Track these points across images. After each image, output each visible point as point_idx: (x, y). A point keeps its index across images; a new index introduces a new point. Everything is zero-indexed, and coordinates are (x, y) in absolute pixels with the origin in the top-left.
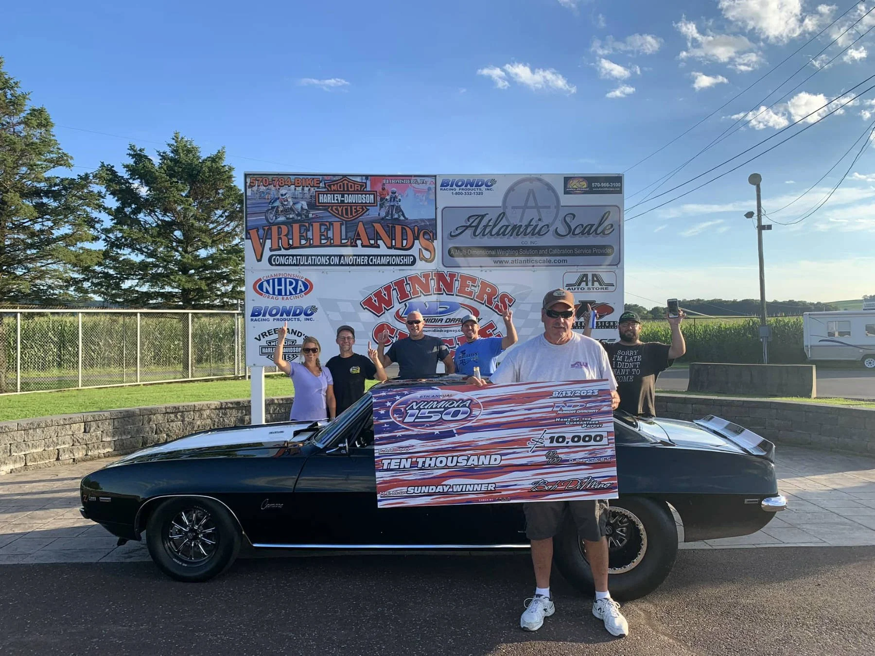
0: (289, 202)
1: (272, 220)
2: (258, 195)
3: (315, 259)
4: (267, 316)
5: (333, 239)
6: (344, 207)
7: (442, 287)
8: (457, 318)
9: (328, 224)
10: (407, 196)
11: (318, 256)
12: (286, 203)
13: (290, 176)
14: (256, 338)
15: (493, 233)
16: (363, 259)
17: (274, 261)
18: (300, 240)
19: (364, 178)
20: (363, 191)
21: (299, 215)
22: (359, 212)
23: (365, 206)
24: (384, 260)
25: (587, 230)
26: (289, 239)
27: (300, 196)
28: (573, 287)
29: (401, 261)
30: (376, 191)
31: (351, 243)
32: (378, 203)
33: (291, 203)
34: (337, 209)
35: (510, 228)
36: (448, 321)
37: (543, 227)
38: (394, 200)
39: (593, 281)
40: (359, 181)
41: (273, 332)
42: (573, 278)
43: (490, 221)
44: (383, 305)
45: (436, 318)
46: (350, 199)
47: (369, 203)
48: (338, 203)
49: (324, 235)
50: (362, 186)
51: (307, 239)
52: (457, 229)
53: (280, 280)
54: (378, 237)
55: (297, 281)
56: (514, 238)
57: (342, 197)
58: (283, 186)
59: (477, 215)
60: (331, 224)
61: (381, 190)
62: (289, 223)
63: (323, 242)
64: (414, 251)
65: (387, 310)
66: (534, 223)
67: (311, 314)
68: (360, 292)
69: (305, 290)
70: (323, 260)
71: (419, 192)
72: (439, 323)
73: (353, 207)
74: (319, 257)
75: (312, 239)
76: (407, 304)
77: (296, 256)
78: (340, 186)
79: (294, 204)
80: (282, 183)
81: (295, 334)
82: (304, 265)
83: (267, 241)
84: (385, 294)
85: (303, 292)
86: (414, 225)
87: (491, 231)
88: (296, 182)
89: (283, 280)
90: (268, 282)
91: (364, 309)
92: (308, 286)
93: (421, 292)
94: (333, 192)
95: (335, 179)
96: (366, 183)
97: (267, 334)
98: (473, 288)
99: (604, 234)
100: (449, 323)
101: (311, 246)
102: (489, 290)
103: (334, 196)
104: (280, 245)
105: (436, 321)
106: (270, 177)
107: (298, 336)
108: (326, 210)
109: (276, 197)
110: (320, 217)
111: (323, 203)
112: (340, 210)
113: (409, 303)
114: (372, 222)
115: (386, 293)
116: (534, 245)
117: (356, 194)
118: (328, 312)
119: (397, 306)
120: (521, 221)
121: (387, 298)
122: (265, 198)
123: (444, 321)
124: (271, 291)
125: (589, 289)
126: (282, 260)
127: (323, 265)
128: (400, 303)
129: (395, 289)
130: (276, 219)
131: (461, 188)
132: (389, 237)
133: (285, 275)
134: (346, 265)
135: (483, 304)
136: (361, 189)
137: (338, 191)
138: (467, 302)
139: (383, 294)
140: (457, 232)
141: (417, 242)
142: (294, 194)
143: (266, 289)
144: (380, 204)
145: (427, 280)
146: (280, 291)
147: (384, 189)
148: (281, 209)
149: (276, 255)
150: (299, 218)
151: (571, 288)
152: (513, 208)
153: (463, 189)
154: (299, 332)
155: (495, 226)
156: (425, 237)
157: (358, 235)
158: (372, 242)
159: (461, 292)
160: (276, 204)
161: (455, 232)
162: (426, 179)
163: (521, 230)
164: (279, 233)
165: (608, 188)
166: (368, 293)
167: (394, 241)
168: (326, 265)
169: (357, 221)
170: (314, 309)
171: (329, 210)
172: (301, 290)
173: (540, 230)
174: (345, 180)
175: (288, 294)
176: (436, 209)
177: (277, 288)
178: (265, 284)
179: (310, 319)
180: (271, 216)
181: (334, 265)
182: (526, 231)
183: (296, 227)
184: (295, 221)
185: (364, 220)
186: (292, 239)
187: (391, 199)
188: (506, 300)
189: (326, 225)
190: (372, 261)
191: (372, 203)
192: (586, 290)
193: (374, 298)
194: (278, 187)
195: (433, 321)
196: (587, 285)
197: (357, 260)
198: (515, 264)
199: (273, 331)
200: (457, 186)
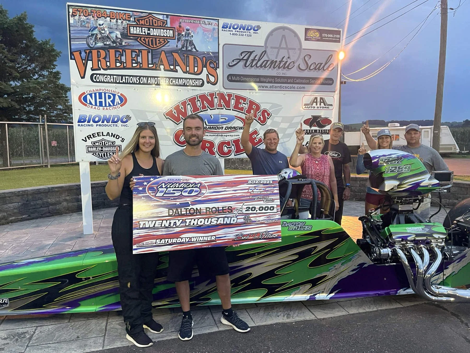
0: (106, 31)
1: (92, 44)
2: (79, 24)
3: (128, 78)
4: (91, 123)
5: (142, 63)
6: (150, 39)
7: (223, 103)
8: (233, 126)
9: (137, 51)
10: (198, 33)
11: (130, 76)
12: (103, 32)
13: (106, 10)
14: (83, 140)
15: (258, 65)
16: (165, 80)
17: (95, 79)
18: (116, 62)
19: (165, 16)
20: (165, 27)
21: (114, 42)
22: (161, 44)
23: (167, 39)
24: (181, 82)
25: (318, 67)
26: (107, 62)
27: (115, 27)
28: (308, 106)
29: (193, 83)
30: (175, 28)
31: (156, 67)
32: (176, 37)
33: (108, 32)
34: (144, 40)
35: (269, 62)
36: (226, 128)
38: (188, 35)
39: (320, 102)
40: (161, 18)
43: (256, 56)
44: (181, 116)
45: (219, 126)
48: (145, 35)
49: (135, 60)
50: (163, 23)
51: (121, 62)
52: (233, 61)
54: (176, 64)
55: (114, 95)
56: (272, 70)
57: (148, 31)
58: (100, 18)
59: (247, 52)
60: (140, 51)
61: (178, 27)
62: (106, 48)
63: (134, 65)
64: (204, 76)
67: (126, 122)
69: (121, 103)
70: (134, 80)
71: (206, 31)
73: (157, 39)
74: (132, 77)
77: (113, 75)
78: (147, 21)
79: (110, 33)
80: (99, 15)
81: (114, 137)
82: (119, 83)
83: (89, 62)
84: (182, 108)
86: (202, 56)
87: (256, 64)
88: (111, 15)
89: (103, 94)
90: (91, 95)
91: (167, 119)
92: (123, 100)
93: (208, 107)
94: (142, 26)
95: (142, 15)
96: (167, 21)
97: (92, 137)
98: (244, 105)
99: (328, 70)
100: (227, 130)
101: (124, 68)
102: (254, 107)
103: (142, 29)
104: (100, 66)
106: (89, 9)
107: (116, 138)
108: (136, 40)
109: (95, 26)
110: (131, 45)
111: (133, 34)
112: (147, 40)
113: (199, 115)
114: (172, 52)
115: (182, 106)
116: (285, 76)
117: (159, 29)
120: (277, 58)
121: (183, 111)
122: (85, 27)
123: (224, 128)
124: (93, 102)
125: (318, 107)
126: (102, 78)
127: (135, 84)
129: (190, 104)
130: (95, 44)
132: (185, 64)
133: (105, 90)
134: (152, 84)
136: (162, 25)
137: (145, 25)
139: (180, 108)
140: (234, 63)
141: (205, 69)
142: (109, 25)
143: (90, 100)
144: (178, 38)
145: (212, 98)
146: (101, 103)
147: (180, 26)
148: (99, 36)
149: (97, 74)
150: (115, 45)
152: (272, 48)
153: (237, 31)
154: (117, 135)
155: (259, 60)
156: (211, 65)
157: (161, 61)
158: (172, 67)
159: (236, 107)
160: (95, 32)
161: (231, 63)
162: (212, 21)
163: (277, 64)
164: (99, 56)
165: (332, 38)
166: (170, 106)
167: (188, 68)
168: (136, 84)
169: (160, 50)
170: (128, 118)
171: (138, 40)
172: (118, 103)
174: (150, 17)
175: (107, 105)
176: (219, 45)
178: (89, 97)
179: (126, 126)
180: (91, 41)
181: (143, 84)
182: (279, 65)
183: (112, 52)
184: (111, 47)
185: (166, 50)
186: (109, 62)
187: (186, 35)
188: (266, 114)
189: (136, 52)
190: (172, 82)
191: (171, 37)
193: (174, 111)
194: (96, 18)
195: (216, 128)
197: (161, 81)
198: (272, 89)
199: (96, 134)
200: (234, 28)
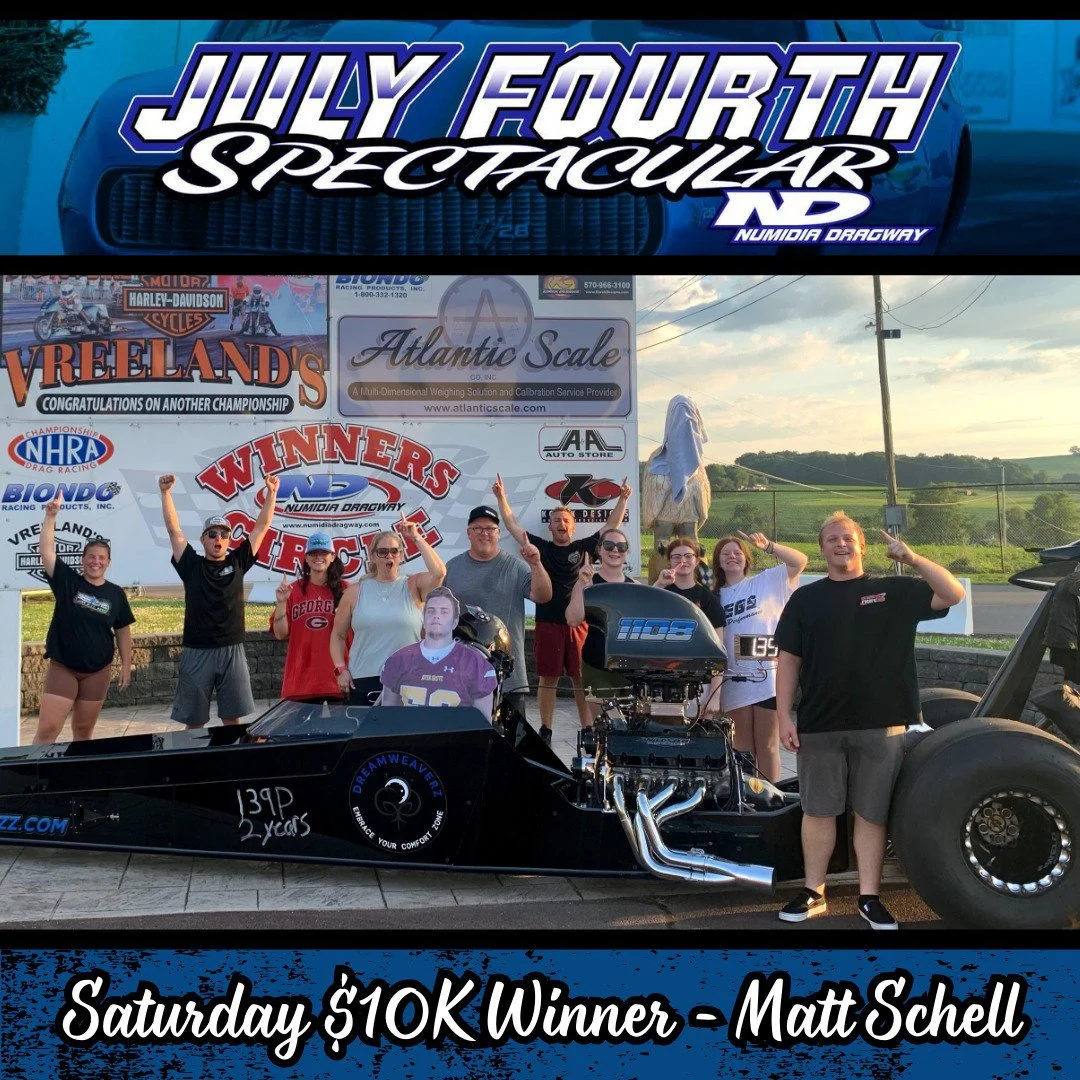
0: (76, 306)
1: (46, 334)
2: (22, 293)
3: (118, 402)
4: (32, 501)
5: (151, 368)
6: (172, 315)
7: (337, 449)
8: (362, 503)
9: (142, 342)
10: (280, 296)
11: (123, 396)
12: (71, 307)
14: (10, 540)
15: (424, 360)
17: (47, 405)
18: (94, 368)
20: (205, 287)
21: (93, 326)
22: (196, 324)
23: (208, 313)
24: (238, 405)
25: (577, 359)
26: (74, 368)
27: (95, 295)
28: (556, 452)
29: (267, 406)
30: (227, 289)
31: (183, 375)
32: (231, 308)
33: (80, 307)
34: (159, 318)
35: (451, 352)
36: (347, 508)
37: (506, 351)
38: (258, 303)
39: (588, 443)
42: (556, 437)
43: (418, 340)
44: (235, 481)
45: (327, 503)
46: (182, 301)
47: (215, 308)
48: (162, 307)
49: (135, 362)
50: (203, 280)
51: (105, 368)
52: (363, 353)
53: (55, 438)
54: (228, 365)
55: (86, 440)
56: (459, 369)
57: (168, 298)
59: (395, 331)
60: (149, 341)
61: (236, 287)
62: (75, 341)
63: (134, 372)
64: (292, 389)
65: (243, 490)
66: (490, 345)
67: (109, 497)
68: (196, 458)
69: (101, 454)
70: (133, 404)
71: (300, 291)
72: (332, 513)
73: (188, 315)
74: (126, 399)
75: (115, 368)
77: (86, 396)
78: (165, 278)
79: (85, 308)
81: (79, 533)
82: (99, 412)
83: (36, 370)
84: (239, 463)
85: (95, 458)
86: (291, 345)
87: (420, 357)
89: (61, 438)
90: (35, 441)
92: (104, 449)
93: (301, 458)
94: (154, 290)
97: (31, 532)
98: (389, 452)
99: (604, 365)
100: (349, 513)
101: (112, 380)
102: (416, 456)
103: (154, 296)
104: (59, 378)
105: (326, 508)
107: (84, 535)
108: (141, 319)
109: (54, 295)
110: (129, 331)
111: (136, 307)
112: (165, 319)
113: (280, 477)
114: (219, 341)
115: (240, 459)
116: (492, 381)
117: (192, 293)
118: (139, 494)
120: (469, 341)
121: (242, 469)
124: (39, 457)
125: (581, 455)
126: (61, 404)
127: (133, 412)
129: (257, 453)
130: (53, 333)
131: (371, 285)
132: (248, 364)
133: (66, 429)
134: (173, 412)
135: (407, 479)
136: (201, 285)
137: (162, 287)
138: (380, 475)
139: (235, 462)
140: (363, 358)
141: (295, 374)
142: (84, 292)
143: (32, 453)
144: (234, 311)
145: (312, 438)
146: (55, 458)
147: (240, 286)
149: (51, 396)
150: (93, 332)
151: (552, 453)
152: (457, 319)
153: (374, 290)
154: (87, 529)
155: (426, 348)
156: (310, 365)
157: (195, 361)
158: (219, 373)
159: (371, 458)
160: (53, 309)
161: (359, 358)
163: (470, 356)
164: (58, 358)
165: (610, 290)
166: (212, 459)
167: (256, 372)
168: (137, 412)
169: (193, 338)
170: (114, 489)
171: (146, 318)
172: (92, 456)
173: (502, 355)
175: (69, 461)
177: (50, 451)
178: (30, 446)
179: (107, 507)
180: (45, 328)
181: (151, 412)
182: (477, 359)
184: (85, 338)
185: (206, 337)
186: (80, 368)
187: (252, 302)
188: (446, 473)
189: (139, 344)
190: (217, 406)
191: (220, 308)
192: (577, 457)
193: (220, 470)
194: (57, 279)
195: (321, 508)
196: (578, 448)
197: (193, 404)
198: (459, 413)
200: (364, 282)
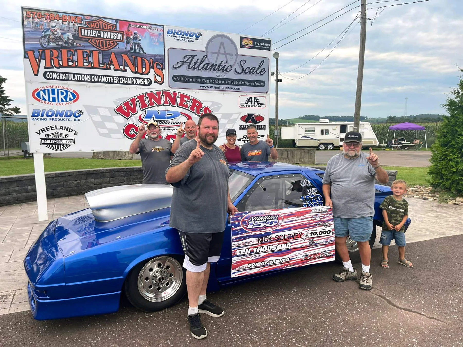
0: (58, 33)
1: (45, 45)
2: (33, 25)
3: (80, 77)
4: (45, 117)
5: (93, 63)
6: (101, 41)
7: (169, 101)
8: (178, 121)
9: (88, 51)
10: (145, 37)
11: (82, 74)
12: (56, 33)
13: (58, 13)
14: (37, 133)
15: (200, 68)
16: (116, 79)
17: (48, 76)
18: (68, 62)
19: (114, 21)
20: (114, 30)
21: (66, 43)
22: (111, 45)
23: (116, 42)
24: (130, 81)
25: (252, 71)
26: (59, 61)
27: (67, 29)
29: (141, 82)
30: (124, 32)
31: (107, 67)
32: (125, 40)
33: (60, 34)
34: (95, 41)
35: (209, 66)
36: (172, 123)
37: (229, 66)
38: (136, 39)
40: (111, 22)
41: (50, 129)
42: (244, 100)
43: (198, 60)
44: (130, 112)
45: (165, 121)
46: (104, 35)
47: (119, 40)
48: (96, 37)
49: (86, 60)
50: (113, 27)
51: (73, 61)
52: (177, 63)
53: (53, 90)
54: (125, 64)
55: (67, 92)
56: (212, 72)
57: (98, 33)
58: (53, 20)
59: (190, 55)
60: (91, 51)
61: (127, 31)
62: (59, 48)
63: (86, 64)
64: (151, 76)
65: (133, 115)
66: (223, 64)
67: (79, 116)
68: (114, 101)
69: (74, 99)
70: (86, 78)
71: (153, 35)
72: (167, 125)
73: (107, 41)
74: (83, 76)
75: (77, 62)
76: (146, 111)
77: (65, 73)
78: (97, 24)
79: (62, 34)
80: (52, 18)
81: (67, 130)
82: (71, 80)
83: (42, 60)
84: (131, 104)
85: (71, 100)
86: (150, 58)
87: (198, 67)
88: (63, 18)
89: (56, 90)
90: (44, 91)
91: (117, 114)
92: (75, 96)
93: (155, 103)
94: (92, 29)
95: (93, 19)
96: (116, 25)
98: (188, 102)
100: (173, 125)
101: (76, 67)
102: (197, 104)
103: (92, 32)
104: (53, 64)
105: (165, 123)
106: (43, 12)
108: (87, 41)
110: (82, 46)
111: (85, 36)
112: (97, 42)
114: (121, 53)
116: (224, 78)
117: (109, 32)
118: (92, 115)
119: (140, 113)
120: (216, 62)
121: (132, 107)
122: (39, 28)
123: (170, 123)
124: (46, 98)
125: (252, 106)
126: (54, 76)
127: (86, 81)
128: (142, 110)
129: (138, 101)
130: (48, 44)
131: (180, 36)
132: (133, 65)
133: (58, 87)
134: (103, 82)
135: (194, 113)
136: (112, 29)
137: (95, 28)
138: (184, 111)
139: (130, 104)
140: (178, 66)
141: (152, 70)
142: (62, 27)
143: (43, 96)
144: (126, 41)
145: (159, 96)
147: (129, 31)
148: (52, 37)
149: (50, 72)
150: (66, 45)
151: (243, 105)
152: (212, 53)
153: (181, 37)
154: (70, 129)
155: (201, 63)
156: (158, 67)
157: (112, 61)
158: (121, 67)
159: (181, 105)
161: (176, 65)
162: (158, 27)
163: (216, 67)
164: (51, 56)
165: (263, 46)
166: (120, 103)
167: (136, 68)
168: (88, 82)
169: (110, 51)
170: (81, 113)
171: (89, 41)
172: (70, 99)
173: (227, 68)
174: (101, 20)
175: (60, 101)
176: (164, 48)
177: (51, 96)
178: (42, 93)
179: (78, 120)
180: (44, 42)
181: (94, 82)
182: (219, 69)
183: (64, 52)
185: (115, 52)
186: (62, 61)
187: (134, 38)
188: (207, 111)
189: (87, 52)
190: (121, 81)
191: (120, 40)
193: (124, 107)
194: (49, 20)
195: (163, 123)
196: (251, 104)
197: (111, 80)
198: (212, 89)
199: (50, 127)
200: (178, 34)
